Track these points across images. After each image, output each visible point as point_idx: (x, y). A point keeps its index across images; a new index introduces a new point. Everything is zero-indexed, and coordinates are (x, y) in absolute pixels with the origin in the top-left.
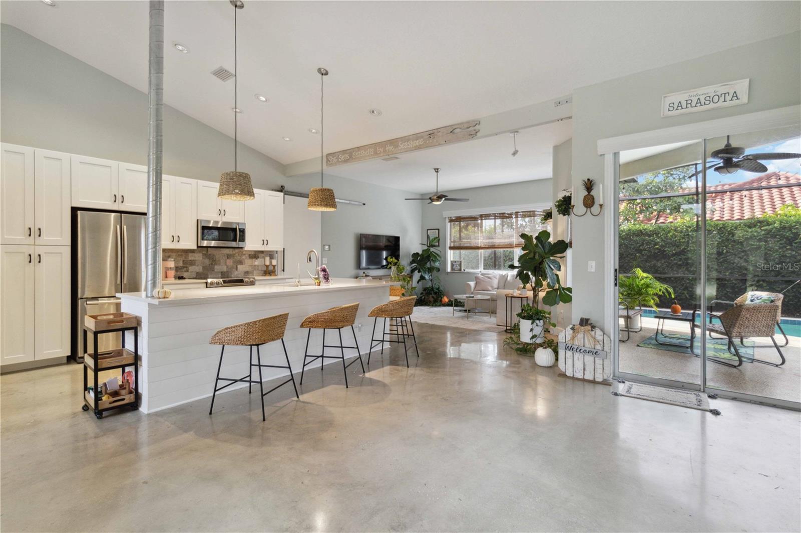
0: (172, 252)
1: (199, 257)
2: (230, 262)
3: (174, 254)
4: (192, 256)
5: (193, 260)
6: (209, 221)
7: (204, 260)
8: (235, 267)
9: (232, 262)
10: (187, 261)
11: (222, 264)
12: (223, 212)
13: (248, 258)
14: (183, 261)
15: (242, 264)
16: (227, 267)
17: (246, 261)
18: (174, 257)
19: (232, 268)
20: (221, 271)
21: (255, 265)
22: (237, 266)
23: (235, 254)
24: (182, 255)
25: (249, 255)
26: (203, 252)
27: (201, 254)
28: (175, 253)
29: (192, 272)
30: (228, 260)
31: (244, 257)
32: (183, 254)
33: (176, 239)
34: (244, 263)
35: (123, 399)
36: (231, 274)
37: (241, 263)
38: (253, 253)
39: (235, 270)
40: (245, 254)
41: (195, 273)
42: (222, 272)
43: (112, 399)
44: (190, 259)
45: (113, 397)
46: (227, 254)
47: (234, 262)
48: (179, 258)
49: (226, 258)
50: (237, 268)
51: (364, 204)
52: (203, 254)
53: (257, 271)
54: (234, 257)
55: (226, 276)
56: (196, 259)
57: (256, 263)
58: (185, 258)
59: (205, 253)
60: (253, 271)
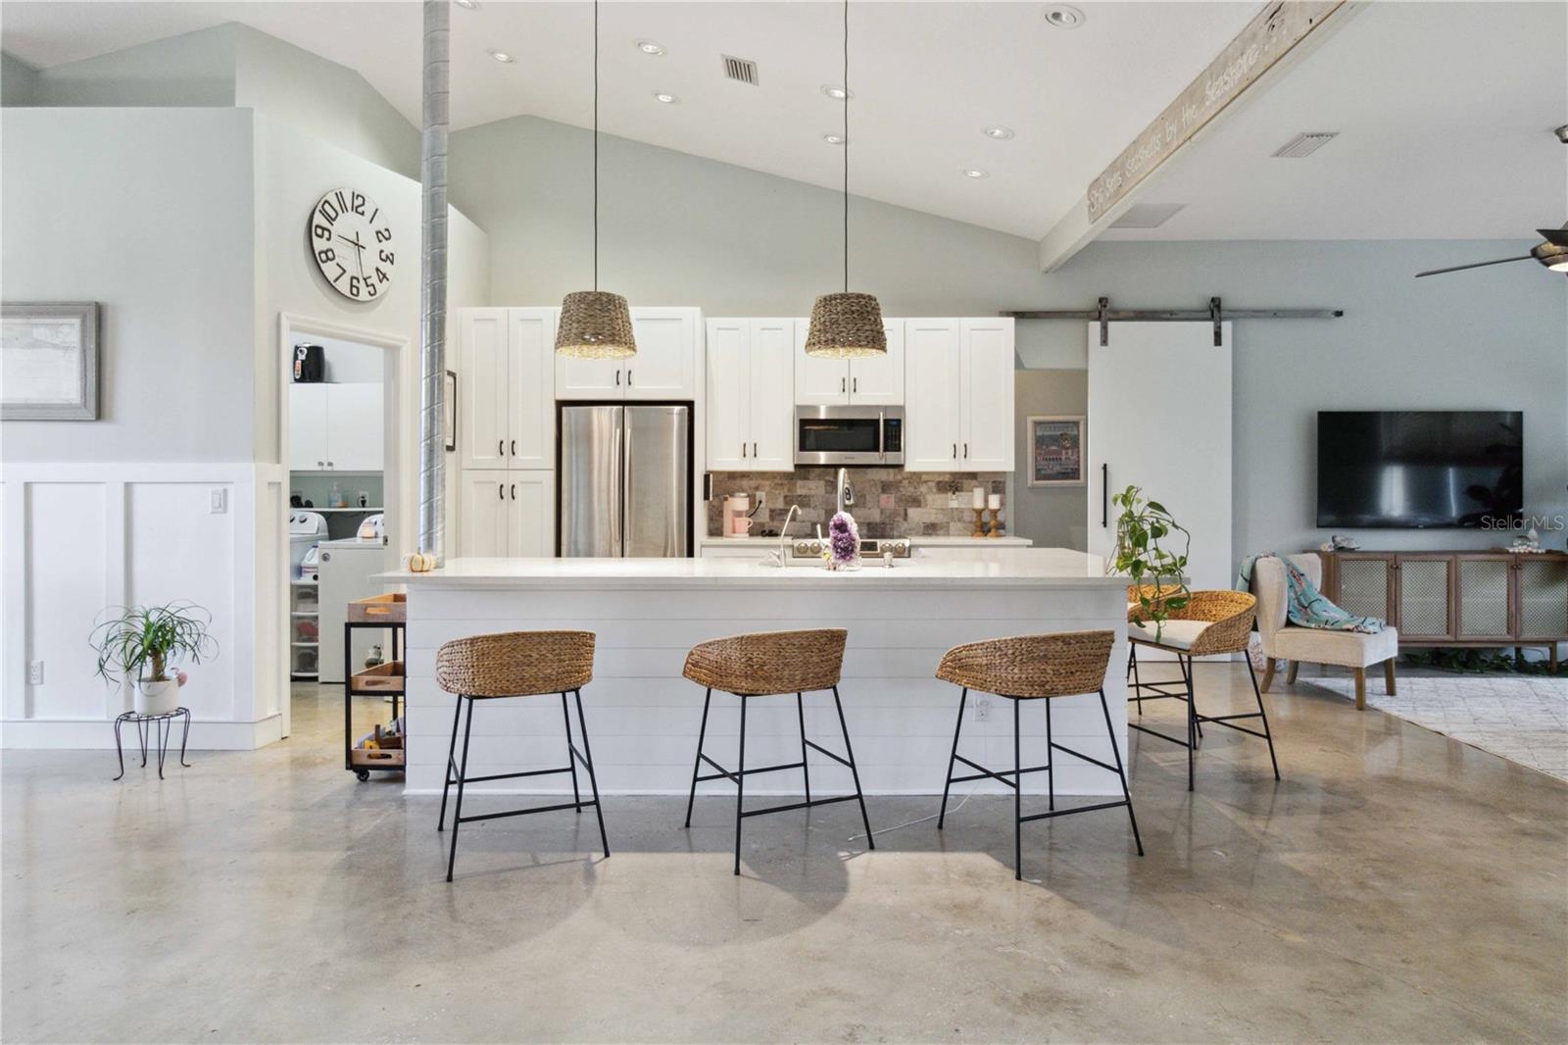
0: (763, 479)
1: (817, 487)
2: (888, 501)
3: (767, 483)
4: (804, 487)
5: (805, 496)
6: (815, 409)
7: (828, 495)
8: (902, 512)
9: (893, 500)
10: (793, 496)
11: (869, 505)
12: (850, 385)
13: (934, 490)
14: (785, 497)
15: (920, 506)
16: (882, 512)
17: (930, 498)
18: (767, 489)
19: (895, 514)
20: (867, 521)
21: (952, 509)
22: (906, 510)
23: (901, 482)
24: (782, 484)
25: (939, 483)
26: (827, 478)
27: (822, 483)
28: (768, 480)
29: (804, 522)
30: (884, 497)
31: (923, 489)
32: (786, 482)
33: (750, 450)
34: (923, 505)
35: (389, 756)
36: (892, 529)
37: (916, 502)
38: (947, 478)
39: (901, 520)
40: (926, 482)
41: (809, 525)
42: (869, 524)
43: (377, 751)
44: (799, 492)
45: (381, 748)
46: (882, 482)
47: (899, 500)
48: (777, 492)
49: (880, 490)
50: (906, 514)
51: (1339, 314)
52: (827, 481)
53: (959, 524)
54: (898, 487)
55: (878, 534)
56: (812, 492)
57: (954, 504)
58: (789, 490)
59: (831, 479)
60: (948, 523)
